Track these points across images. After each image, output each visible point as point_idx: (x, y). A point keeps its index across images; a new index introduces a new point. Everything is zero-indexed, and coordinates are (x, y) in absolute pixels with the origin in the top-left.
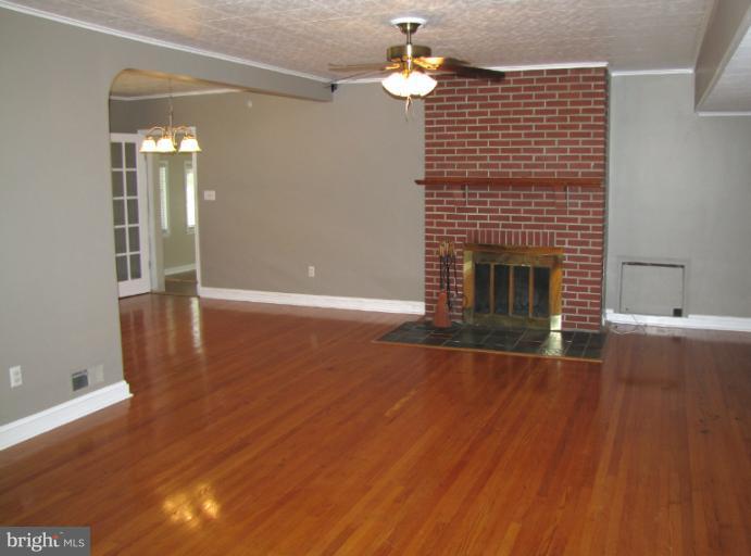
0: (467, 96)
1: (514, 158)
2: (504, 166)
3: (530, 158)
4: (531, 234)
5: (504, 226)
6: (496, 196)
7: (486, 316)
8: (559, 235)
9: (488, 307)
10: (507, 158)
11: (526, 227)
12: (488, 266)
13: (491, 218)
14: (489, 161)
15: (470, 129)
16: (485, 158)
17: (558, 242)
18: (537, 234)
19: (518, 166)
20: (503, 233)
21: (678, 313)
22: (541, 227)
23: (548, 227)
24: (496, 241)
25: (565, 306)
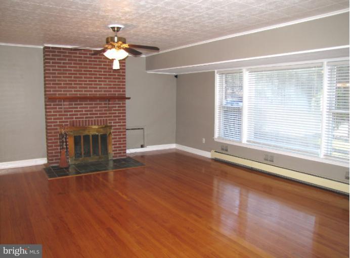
0: (67, 58)
1: (90, 88)
2: (85, 91)
3: (97, 88)
4: (98, 120)
5: (86, 118)
6: (82, 104)
7: (81, 159)
8: (109, 120)
9: (81, 154)
10: (86, 88)
11: (96, 117)
12: (80, 136)
13: (80, 115)
14: (78, 89)
15: (69, 74)
16: (76, 88)
17: (110, 123)
18: (101, 120)
19: (92, 91)
20: (86, 121)
21: (142, 146)
22: (102, 117)
23: (105, 117)
24: (83, 125)
25: (113, 149)
